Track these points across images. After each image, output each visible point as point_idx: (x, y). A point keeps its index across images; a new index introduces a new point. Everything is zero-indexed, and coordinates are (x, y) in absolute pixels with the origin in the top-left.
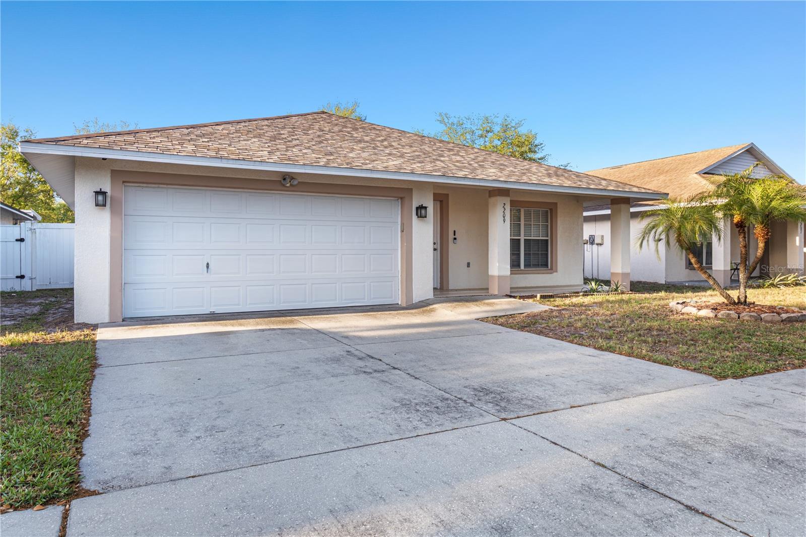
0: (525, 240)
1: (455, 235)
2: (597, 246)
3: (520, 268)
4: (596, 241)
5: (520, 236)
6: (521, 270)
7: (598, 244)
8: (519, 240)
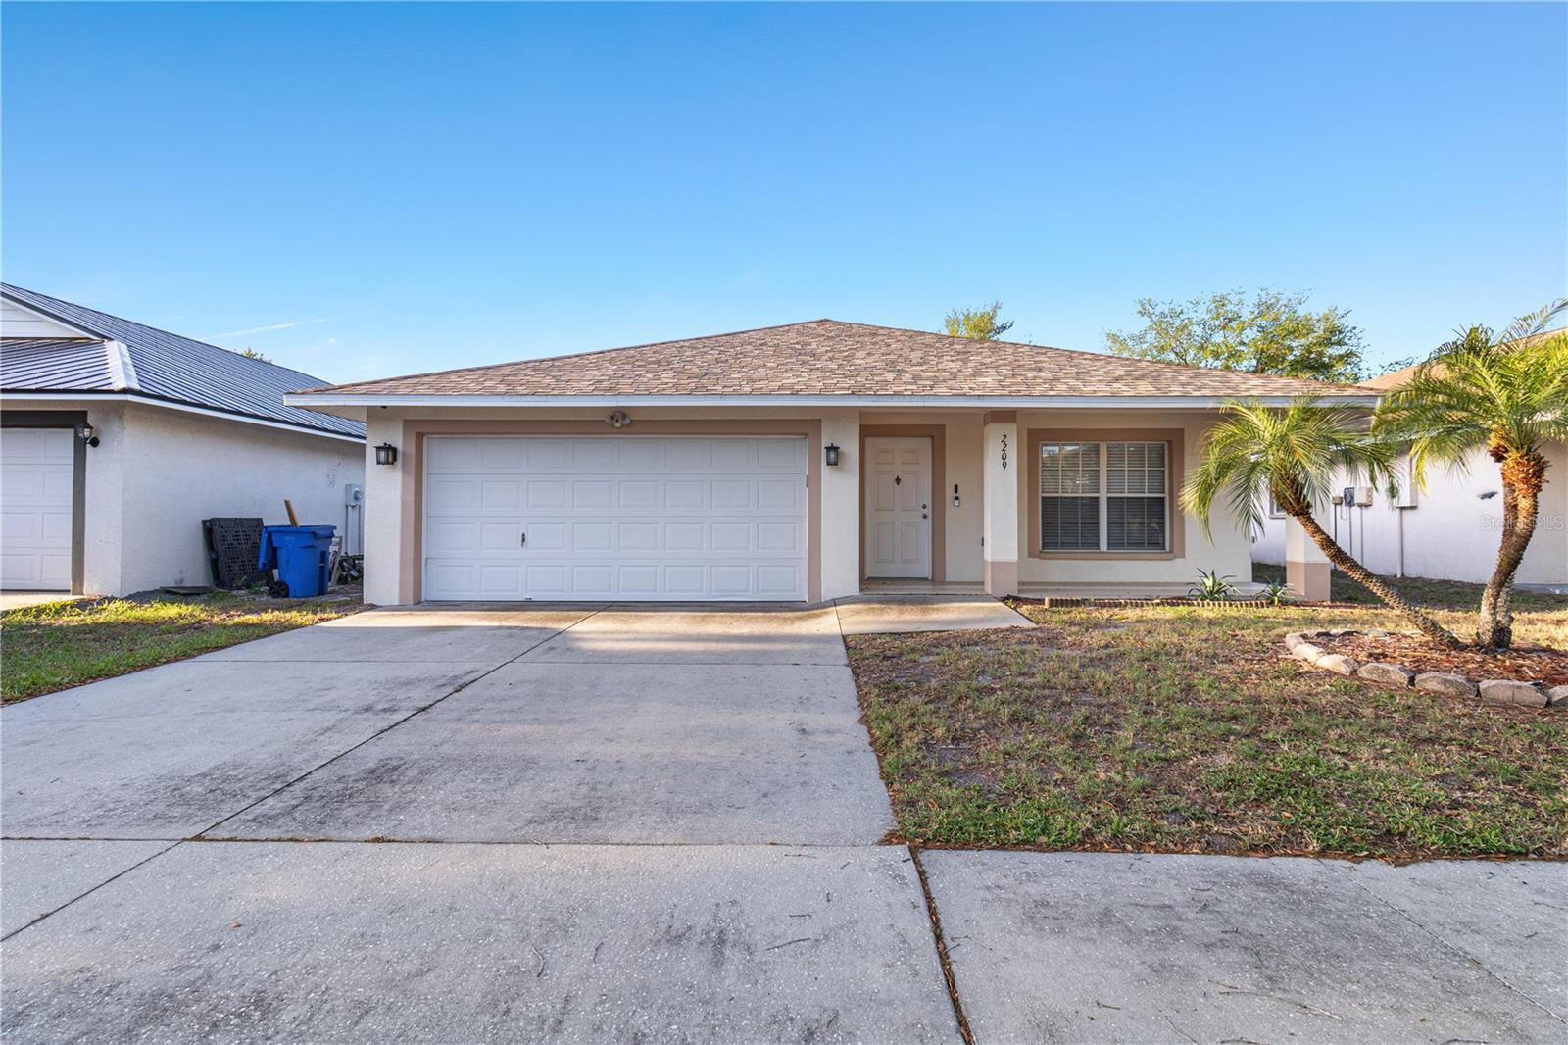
0: (1109, 498)
1: (956, 492)
2: (1359, 509)
3: (1099, 548)
4: (1357, 500)
5: (1098, 492)
6: (1100, 552)
7: (1361, 505)
8: (1097, 498)
